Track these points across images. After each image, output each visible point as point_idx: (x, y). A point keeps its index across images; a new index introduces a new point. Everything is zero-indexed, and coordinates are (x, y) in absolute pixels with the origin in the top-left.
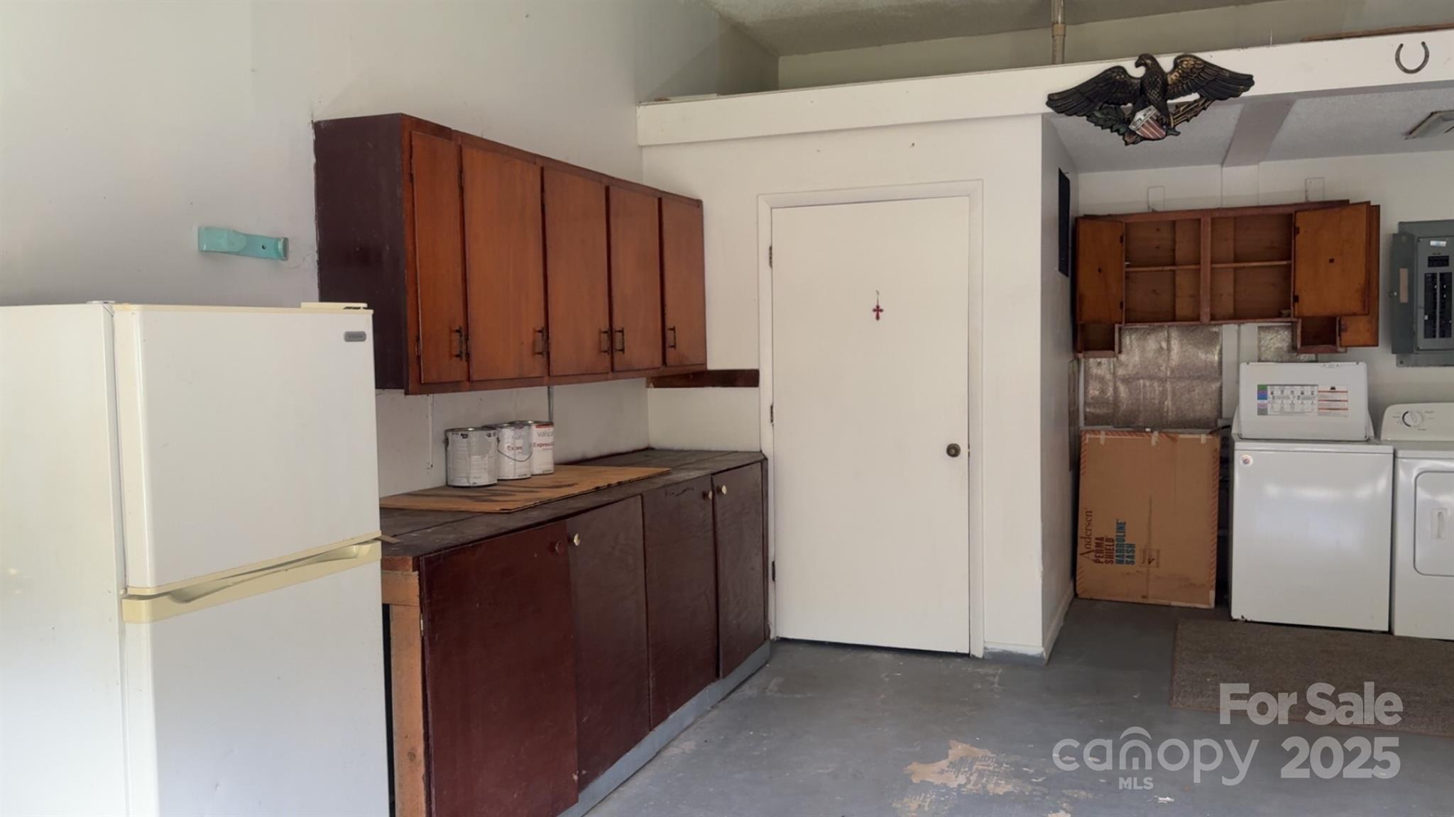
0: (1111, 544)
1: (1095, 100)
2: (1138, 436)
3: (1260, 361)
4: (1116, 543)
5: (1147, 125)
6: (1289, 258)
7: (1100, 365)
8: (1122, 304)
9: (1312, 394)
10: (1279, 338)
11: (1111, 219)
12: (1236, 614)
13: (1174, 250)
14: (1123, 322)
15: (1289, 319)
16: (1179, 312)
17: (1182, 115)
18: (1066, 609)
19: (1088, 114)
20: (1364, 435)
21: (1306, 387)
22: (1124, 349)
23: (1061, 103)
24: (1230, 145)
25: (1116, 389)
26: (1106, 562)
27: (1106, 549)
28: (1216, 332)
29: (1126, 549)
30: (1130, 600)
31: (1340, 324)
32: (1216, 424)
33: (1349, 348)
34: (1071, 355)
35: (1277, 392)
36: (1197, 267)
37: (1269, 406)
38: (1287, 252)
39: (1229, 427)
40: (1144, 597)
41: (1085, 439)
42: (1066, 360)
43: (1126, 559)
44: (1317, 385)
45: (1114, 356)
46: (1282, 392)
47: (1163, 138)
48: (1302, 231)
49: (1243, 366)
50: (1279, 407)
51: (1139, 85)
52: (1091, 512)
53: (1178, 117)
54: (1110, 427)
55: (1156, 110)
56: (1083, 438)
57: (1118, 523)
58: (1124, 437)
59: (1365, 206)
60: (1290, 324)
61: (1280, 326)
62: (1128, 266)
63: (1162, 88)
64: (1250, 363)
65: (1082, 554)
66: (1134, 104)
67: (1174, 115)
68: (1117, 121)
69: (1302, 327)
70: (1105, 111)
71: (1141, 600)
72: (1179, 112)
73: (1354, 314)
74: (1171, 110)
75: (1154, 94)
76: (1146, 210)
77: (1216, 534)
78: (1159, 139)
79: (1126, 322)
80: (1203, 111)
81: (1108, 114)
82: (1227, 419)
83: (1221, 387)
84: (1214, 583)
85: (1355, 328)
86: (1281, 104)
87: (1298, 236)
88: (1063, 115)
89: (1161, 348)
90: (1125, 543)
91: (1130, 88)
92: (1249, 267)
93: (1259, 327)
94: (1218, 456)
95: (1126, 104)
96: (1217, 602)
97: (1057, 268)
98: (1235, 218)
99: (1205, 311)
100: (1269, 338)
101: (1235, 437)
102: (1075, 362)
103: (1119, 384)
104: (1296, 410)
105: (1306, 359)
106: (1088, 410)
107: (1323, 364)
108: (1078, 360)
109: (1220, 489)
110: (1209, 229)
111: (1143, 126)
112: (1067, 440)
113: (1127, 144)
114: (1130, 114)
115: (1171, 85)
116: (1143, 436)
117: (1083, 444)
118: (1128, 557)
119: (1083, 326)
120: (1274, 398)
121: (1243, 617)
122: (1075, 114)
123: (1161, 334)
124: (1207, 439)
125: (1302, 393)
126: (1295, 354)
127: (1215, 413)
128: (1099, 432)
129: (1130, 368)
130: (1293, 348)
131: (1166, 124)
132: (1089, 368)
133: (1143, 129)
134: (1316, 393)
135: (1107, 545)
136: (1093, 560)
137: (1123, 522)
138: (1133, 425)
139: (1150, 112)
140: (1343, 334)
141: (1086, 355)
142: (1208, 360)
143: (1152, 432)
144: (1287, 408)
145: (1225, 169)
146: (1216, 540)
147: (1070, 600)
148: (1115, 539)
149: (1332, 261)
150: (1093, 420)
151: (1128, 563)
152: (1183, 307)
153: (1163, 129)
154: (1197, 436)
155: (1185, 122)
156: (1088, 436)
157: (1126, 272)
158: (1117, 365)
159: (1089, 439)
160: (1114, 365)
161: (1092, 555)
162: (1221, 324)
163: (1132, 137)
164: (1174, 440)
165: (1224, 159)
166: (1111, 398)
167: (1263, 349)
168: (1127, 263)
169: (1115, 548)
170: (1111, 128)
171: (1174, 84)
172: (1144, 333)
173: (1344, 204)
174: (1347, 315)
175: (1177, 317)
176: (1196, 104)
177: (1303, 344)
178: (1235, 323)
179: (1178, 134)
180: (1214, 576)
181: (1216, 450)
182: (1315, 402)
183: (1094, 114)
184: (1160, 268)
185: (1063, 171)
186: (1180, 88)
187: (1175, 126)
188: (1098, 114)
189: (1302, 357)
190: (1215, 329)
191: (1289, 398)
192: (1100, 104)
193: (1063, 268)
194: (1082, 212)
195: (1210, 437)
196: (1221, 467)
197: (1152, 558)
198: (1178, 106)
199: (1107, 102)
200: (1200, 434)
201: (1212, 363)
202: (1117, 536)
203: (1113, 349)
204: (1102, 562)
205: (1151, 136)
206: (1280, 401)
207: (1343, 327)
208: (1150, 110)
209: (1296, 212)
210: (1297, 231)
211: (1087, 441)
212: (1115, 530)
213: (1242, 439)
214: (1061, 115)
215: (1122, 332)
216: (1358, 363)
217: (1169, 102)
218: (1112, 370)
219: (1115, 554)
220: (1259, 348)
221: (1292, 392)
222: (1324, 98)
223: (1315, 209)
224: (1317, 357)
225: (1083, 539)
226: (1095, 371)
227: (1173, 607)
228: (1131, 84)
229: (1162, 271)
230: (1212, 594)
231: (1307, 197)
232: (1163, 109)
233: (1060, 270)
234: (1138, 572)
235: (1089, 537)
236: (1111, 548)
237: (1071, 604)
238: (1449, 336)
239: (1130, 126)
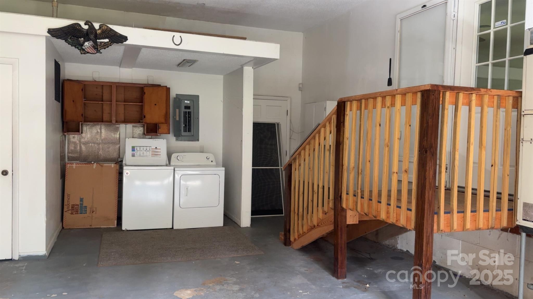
0: (78, 206)
1: (69, 34)
2: (88, 165)
3: (133, 137)
4: (79, 206)
5: (89, 47)
6: (142, 103)
7: (74, 138)
8: (82, 115)
9: (150, 150)
10: (139, 130)
11: (78, 82)
12: (124, 228)
13: (102, 96)
14: (83, 121)
15: (142, 124)
16: (104, 119)
17: (102, 46)
18: (58, 234)
19: (66, 39)
20: (165, 163)
21: (147, 147)
22: (83, 132)
23: (53, 33)
24: (122, 60)
25: (80, 147)
26: (75, 214)
27: (76, 209)
28: (118, 127)
29: (83, 208)
30: (85, 227)
31: (158, 126)
32: (118, 160)
33: (161, 134)
34: (61, 134)
35: (138, 149)
36: (111, 103)
37: (136, 154)
38: (142, 100)
39: (122, 161)
40: (91, 226)
41: (67, 167)
42: (58, 136)
43: (83, 212)
44: (151, 147)
45: (80, 134)
46: (140, 149)
47: (95, 54)
48: (146, 93)
49: (127, 139)
50: (139, 154)
51: (86, 32)
52: (69, 195)
53: (101, 47)
54: (78, 162)
55: (93, 43)
56: (66, 166)
57: (80, 198)
58: (83, 165)
59: (165, 87)
60: (143, 125)
61: (140, 126)
62: (85, 100)
63: (95, 35)
64: (129, 139)
65: (66, 212)
66: (84, 39)
67: (100, 46)
68: (77, 44)
69: (147, 127)
70: (72, 39)
71: (89, 227)
72: (101, 45)
73: (163, 123)
74: (99, 44)
75: (92, 37)
76: (92, 80)
77: (117, 200)
78: (94, 54)
79: (84, 122)
80: (110, 46)
81: (74, 41)
82: (121, 158)
83: (120, 147)
84: (116, 218)
85: (163, 127)
86: (137, 49)
87: (145, 95)
88: (55, 38)
89: (98, 132)
90: (83, 206)
91: (83, 33)
92: (129, 104)
93: (133, 126)
94: (118, 172)
95: (81, 38)
96: (117, 225)
97: (54, 99)
98: (124, 86)
99: (114, 119)
100: (136, 130)
101: (124, 165)
102: (63, 136)
103: (82, 145)
104: (144, 155)
105: (148, 138)
106: (69, 155)
107: (153, 139)
108: (65, 136)
109: (119, 183)
110: (115, 90)
111: (88, 48)
112: (60, 167)
113: (81, 53)
114: (83, 42)
115: (98, 34)
116: (90, 165)
117: (66, 168)
118: (84, 211)
119: (67, 122)
120: (137, 151)
121: (126, 229)
122: (60, 38)
123: (98, 127)
124: (114, 166)
125: (146, 149)
126: (144, 136)
127: (118, 156)
128: (73, 163)
129: (86, 139)
130: (144, 134)
131: (96, 48)
132: (70, 139)
133: (87, 48)
134: (151, 149)
135: (76, 207)
136: (70, 214)
137: (82, 198)
138: (86, 161)
139: (90, 43)
140: (159, 129)
141: (68, 134)
142: (115, 137)
143: (94, 163)
144: (142, 155)
145: (121, 69)
146: (117, 202)
147: (60, 230)
148: (79, 204)
149: (155, 105)
150: (72, 159)
151: (84, 213)
152: (106, 117)
153: (95, 50)
154: (111, 165)
155: (104, 49)
156: (68, 165)
157: (84, 103)
158: (81, 138)
159: (69, 166)
160: (80, 138)
161: (70, 212)
162: (120, 124)
163: (84, 52)
164: (102, 166)
165: (121, 64)
166: (79, 151)
167: (134, 133)
168: (84, 99)
169: (79, 208)
170: (75, 46)
171: (100, 34)
172: (91, 126)
173: (159, 86)
174: (160, 123)
175: (104, 121)
176: (108, 43)
177: (147, 133)
178: (125, 124)
179: (101, 53)
180: (116, 215)
181: (117, 170)
182: (151, 152)
183: (68, 40)
184: (97, 102)
185: (57, 61)
186: (102, 36)
187: (100, 50)
188: (70, 40)
189: (147, 137)
190: (117, 126)
191: (142, 151)
192: (70, 36)
193: (57, 98)
194: (66, 78)
195: (115, 165)
196: (119, 176)
197: (94, 210)
198: (101, 43)
199: (73, 36)
200: (111, 164)
201: (116, 138)
202: (80, 203)
203: (79, 132)
204: (74, 214)
205: (91, 52)
206: (139, 152)
207: (159, 127)
208: (90, 42)
209: (144, 87)
210: (145, 93)
211: (68, 167)
212: (79, 201)
213: (126, 165)
214: (53, 38)
215: (83, 125)
216: (164, 139)
217: (98, 40)
218: (79, 140)
219: (79, 210)
220: (133, 133)
221: (143, 149)
222: (151, 49)
223: (150, 87)
224: (151, 137)
225: (66, 206)
226: (72, 140)
227: (102, 228)
228: (83, 31)
229: (98, 103)
230: (116, 222)
231: (148, 82)
232: (95, 43)
233: (56, 99)
234: (88, 216)
235: (69, 205)
236: (78, 208)
237: (60, 232)
238: (191, 132)
239: (83, 47)
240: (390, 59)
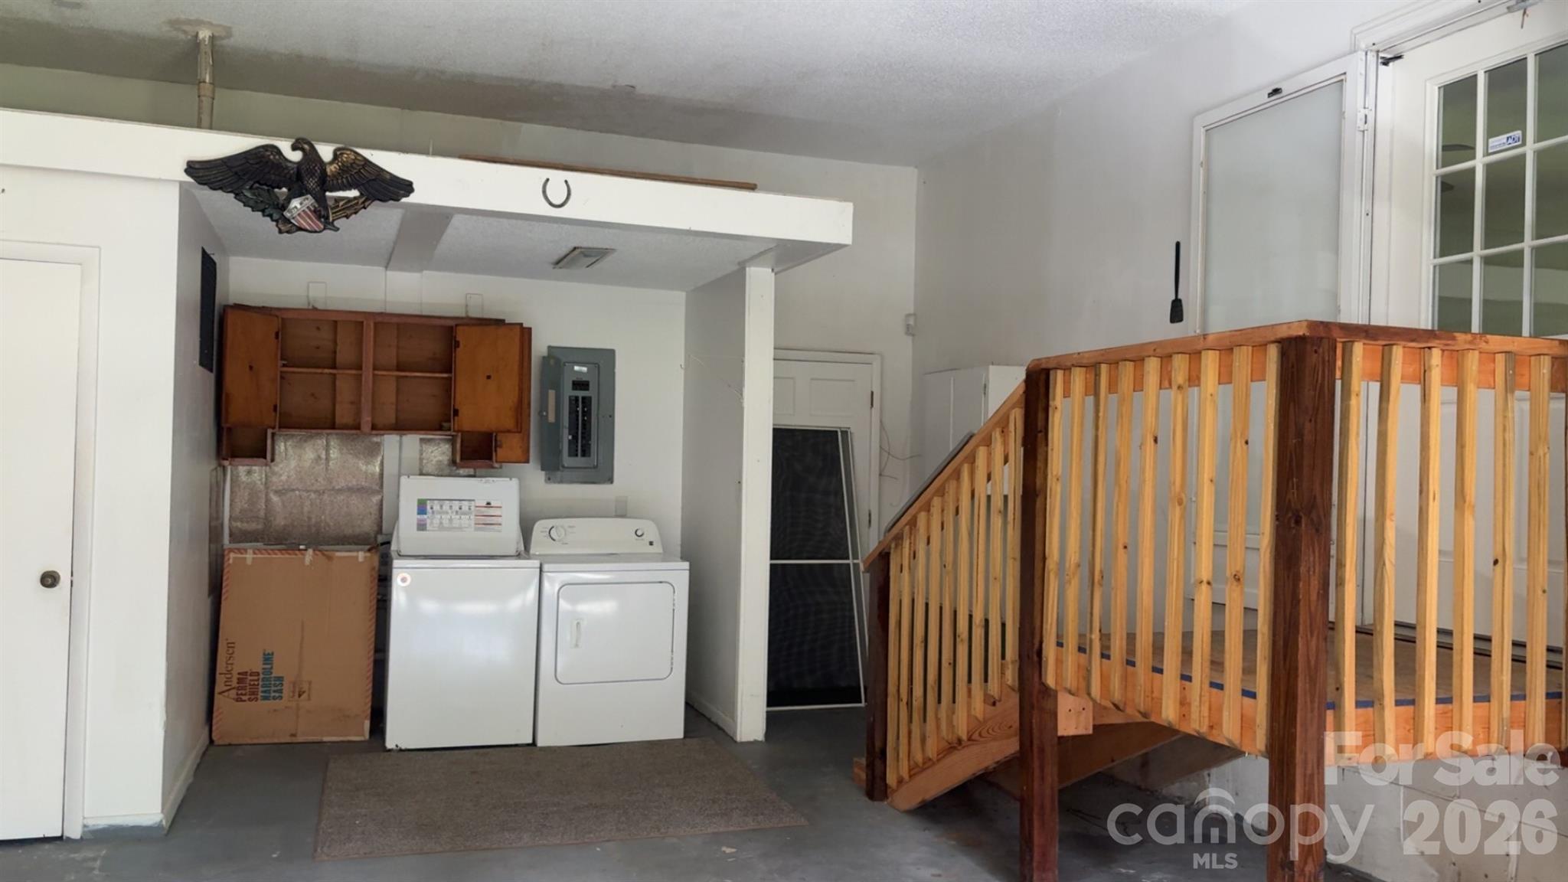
0: (256, 678)
1: (245, 178)
2: (289, 554)
3: (421, 474)
4: (261, 676)
5: (302, 214)
6: (450, 372)
7: (248, 473)
8: (275, 407)
9: (470, 509)
10: (439, 452)
11: (265, 312)
12: (390, 744)
13: (335, 352)
14: (277, 427)
15: (448, 433)
16: (338, 420)
17: (340, 211)
18: (198, 760)
19: (237, 192)
20: (515, 551)
21: (463, 502)
22: (277, 457)
23: (201, 172)
24: (394, 249)
25: (268, 501)
26: (249, 699)
27: (250, 685)
28: (377, 443)
29: (273, 682)
30: (276, 741)
31: (496, 440)
32: (376, 538)
33: (503, 464)
34: (213, 464)
35: (437, 507)
36: (359, 372)
37: (428, 521)
38: (447, 365)
39: (389, 543)
40: (293, 735)
41: (229, 559)
42: (206, 468)
43: (273, 694)
44: (473, 500)
45: (266, 465)
46: (441, 506)
47: (320, 232)
48: (461, 345)
49: (404, 479)
50: (438, 522)
51: (295, 170)
52: (233, 643)
53: (337, 212)
54: (259, 545)
55: (313, 201)
56: (226, 558)
57: (264, 654)
58: (274, 556)
59: (518, 327)
60: (450, 437)
61: (441, 439)
62: (284, 365)
63: (320, 177)
64: (411, 477)
65: (220, 693)
66: (289, 190)
67: (332, 209)
68: (270, 205)
69: (462, 441)
70: (256, 191)
71: (288, 739)
72: (338, 206)
73: (509, 431)
74: (331, 203)
75: (312, 183)
76: (306, 307)
77: (372, 659)
78: (316, 232)
79: (280, 427)
80: (363, 210)
81: (259, 195)
82: (386, 535)
83: (382, 501)
84: (369, 711)
85: (509, 444)
86: (439, 217)
87: (458, 350)
88: (206, 187)
89: (319, 457)
90: (273, 675)
91: (286, 171)
92: (411, 377)
93: (421, 440)
94: (376, 575)
95: (280, 188)
96: (372, 732)
97: (197, 362)
98: (398, 325)
99: (366, 420)
100: (430, 450)
101: (394, 554)
102: (220, 470)
103: (272, 495)
104: (454, 525)
105: (465, 474)
106: (234, 525)
107: (479, 479)
108: (224, 468)
109: (378, 608)
110: (372, 334)
111: (299, 215)
112: (207, 560)
113: (280, 232)
114: (285, 200)
115: (329, 176)
116: (296, 555)
117: (226, 565)
118: (274, 691)
119: (229, 429)
120: (433, 512)
121: (397, 746)
122: (220, 188)
123: (319, 442)
124: (365, 557)
125: (460, 508)
126: (455, 468)
127: (376, 528)
128: (246, 550)
129: (284, 478)
130: (453, 462)
131: (323, 217)
132: (238, 476)
133: (298, 218)
134: (473, 508)
135: (251, 680)
136: (234, 699)
137: (270, 652)
138: (284, 542)
139: (307, 201)
140: (498, 449)
141: (233, 463)
142: (369, 471)
143: (306, 550)
144: (446, 523)
145: (389, 273)
146: (371, 666)
147: (204, 749)
148: (260, 671)
149: (489, 377)
150: (241, 537)
151: (274, 698)
152: (343, 415)
153: (321, 222)
154: (354, 554)
155: (345, 219)
156: (232, 555)
157: (281, 372)
158: (269, 474)
159: (235, 558)
160: (266, 475)
161: (234, 692)
162: (383, 435)
163: (287, 226)
164: (329, 558)
165: (389, 261)
166: (262, 514)
167: (425, 461)
168: (284, 362)
169: (261, 683)
170: (263, 211)
171: (334, 176)
172: (301, 439)
173: (500, 322)
174: (502, 432)
175: (337, 426)
176: (356, 201)
177: (462, 459)
178: (397, 434)
179: (337, 229)
180: (370, 704)
181: (374, 569)
182: (472, 517)
183: (242, 193)
184: (319, 371)
185: (208, 251)
186: (340, 181)
187: (334, 220)
188: (248, 194)
189: (462, 471)
190: (375, 439)
191: (447, 513)
192: (251, 182)
193: (205, 361)
194: (232, 301)
195: (368, 554)
196: (379, 586)
197: (303, 690)
198: (337, 200)
199: (258, 182)
200: (358, 551)
201: (373, 475)
202: (263, 669)
203: (265, 458)
204: (245, 701)
205: (308, 228)
206: (439, 516)
207: (499, 443)
208: (307, 199)
209: (456, 325)
210: (457, 344)
211: (231, 561)
212: (262, 663)
213: (401, 556)
214: (202, 186)
215: (276, 438)
216: (511, 479)
217: (328, 194)
218: (264, 480)
219: (261, 689)
220: (421, 460)
221: (451, 507)
222: (480, 218)
223: (473, 325)
224: (475, 473)
225: (223, 676)
226: (243, 478)
227: (325, 742)
228: (287, 167)
229: (321, 373)
230: (367, 724)
231: (467, 312)
232: (321, 200)
233: (201, 364)
234: (286, 707)
235: (229, 672)
236: (256, 683)
237: (204, 754)
238: (589, 456)
239: (285, 213)
240: (1178, 245)
